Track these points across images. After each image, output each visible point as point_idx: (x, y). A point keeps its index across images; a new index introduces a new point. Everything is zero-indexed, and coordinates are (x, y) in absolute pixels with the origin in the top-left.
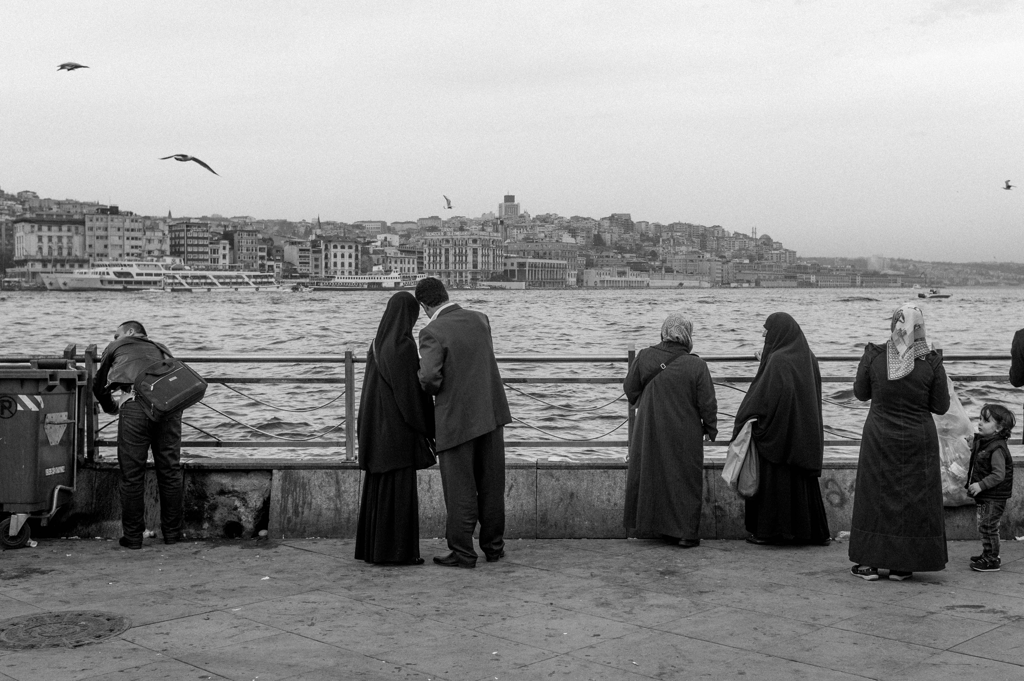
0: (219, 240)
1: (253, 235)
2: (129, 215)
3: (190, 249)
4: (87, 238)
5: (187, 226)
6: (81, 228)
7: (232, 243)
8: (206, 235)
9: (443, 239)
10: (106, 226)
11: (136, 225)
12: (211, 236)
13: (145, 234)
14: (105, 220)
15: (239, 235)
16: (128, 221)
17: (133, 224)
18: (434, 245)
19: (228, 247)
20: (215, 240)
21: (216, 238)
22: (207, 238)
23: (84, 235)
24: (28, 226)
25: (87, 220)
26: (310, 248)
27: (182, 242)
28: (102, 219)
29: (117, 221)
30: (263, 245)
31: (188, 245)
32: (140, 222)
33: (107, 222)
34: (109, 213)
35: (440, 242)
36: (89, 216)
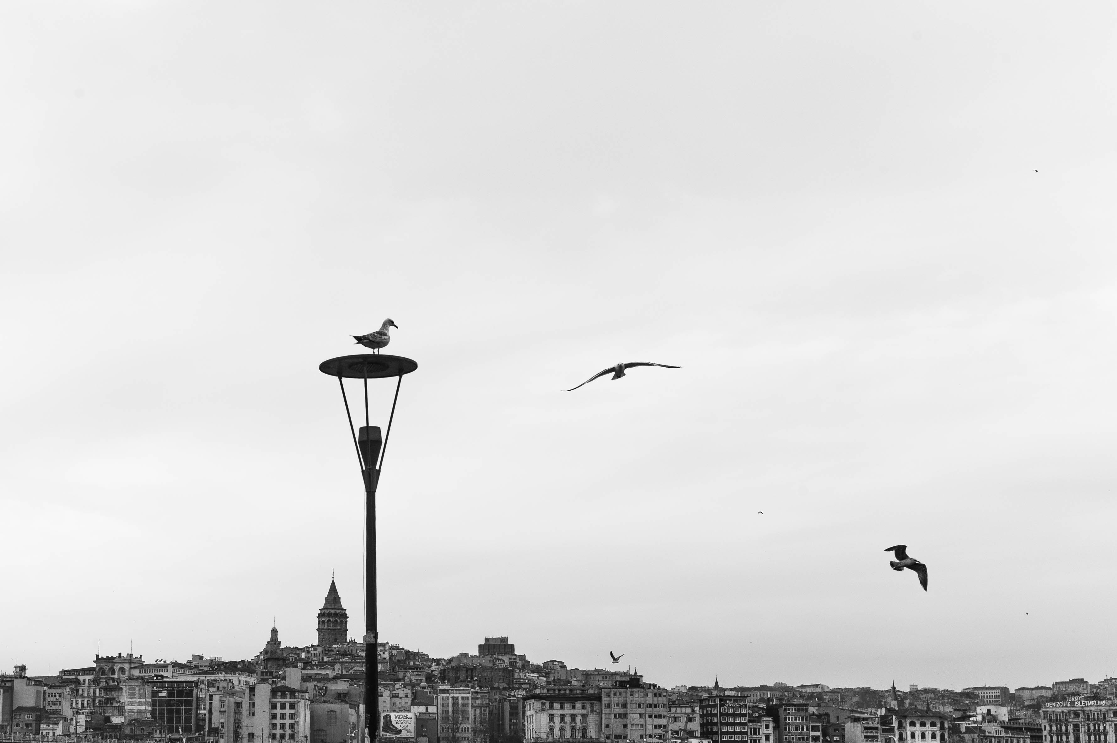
0: (760, 716)
1: (802, 710)
2: (652, 687)
3: (724, 729)
4: (604, 716)
5: (721, 700)
6: (596, 706)
7: (776, 721)
8: (745, 711)
9: (1069, 712)
10: (625, 702)
11: (661, 701)
12: (750, 712)
13: (670, 711)
14: (623, 694)
15: (785, 710)
16: (650, 695)
17: (655, 698)
18: (1057, 720)
19: (771, 725)
20: (756, 717)
21: (757, 715)
22: (744, 715)
23: (600, 714)
24: (538, 704)
25: (603, 695)
26: (879, 726)
27: (715, 720)
28: (620, 694)
29: (637, 696)
30: (817, 722)
31: (722, 724)
32: (664, 696)
33: (626, 697)
34: (628, 686)
35: (1066, 715)
36: (606, 690)
